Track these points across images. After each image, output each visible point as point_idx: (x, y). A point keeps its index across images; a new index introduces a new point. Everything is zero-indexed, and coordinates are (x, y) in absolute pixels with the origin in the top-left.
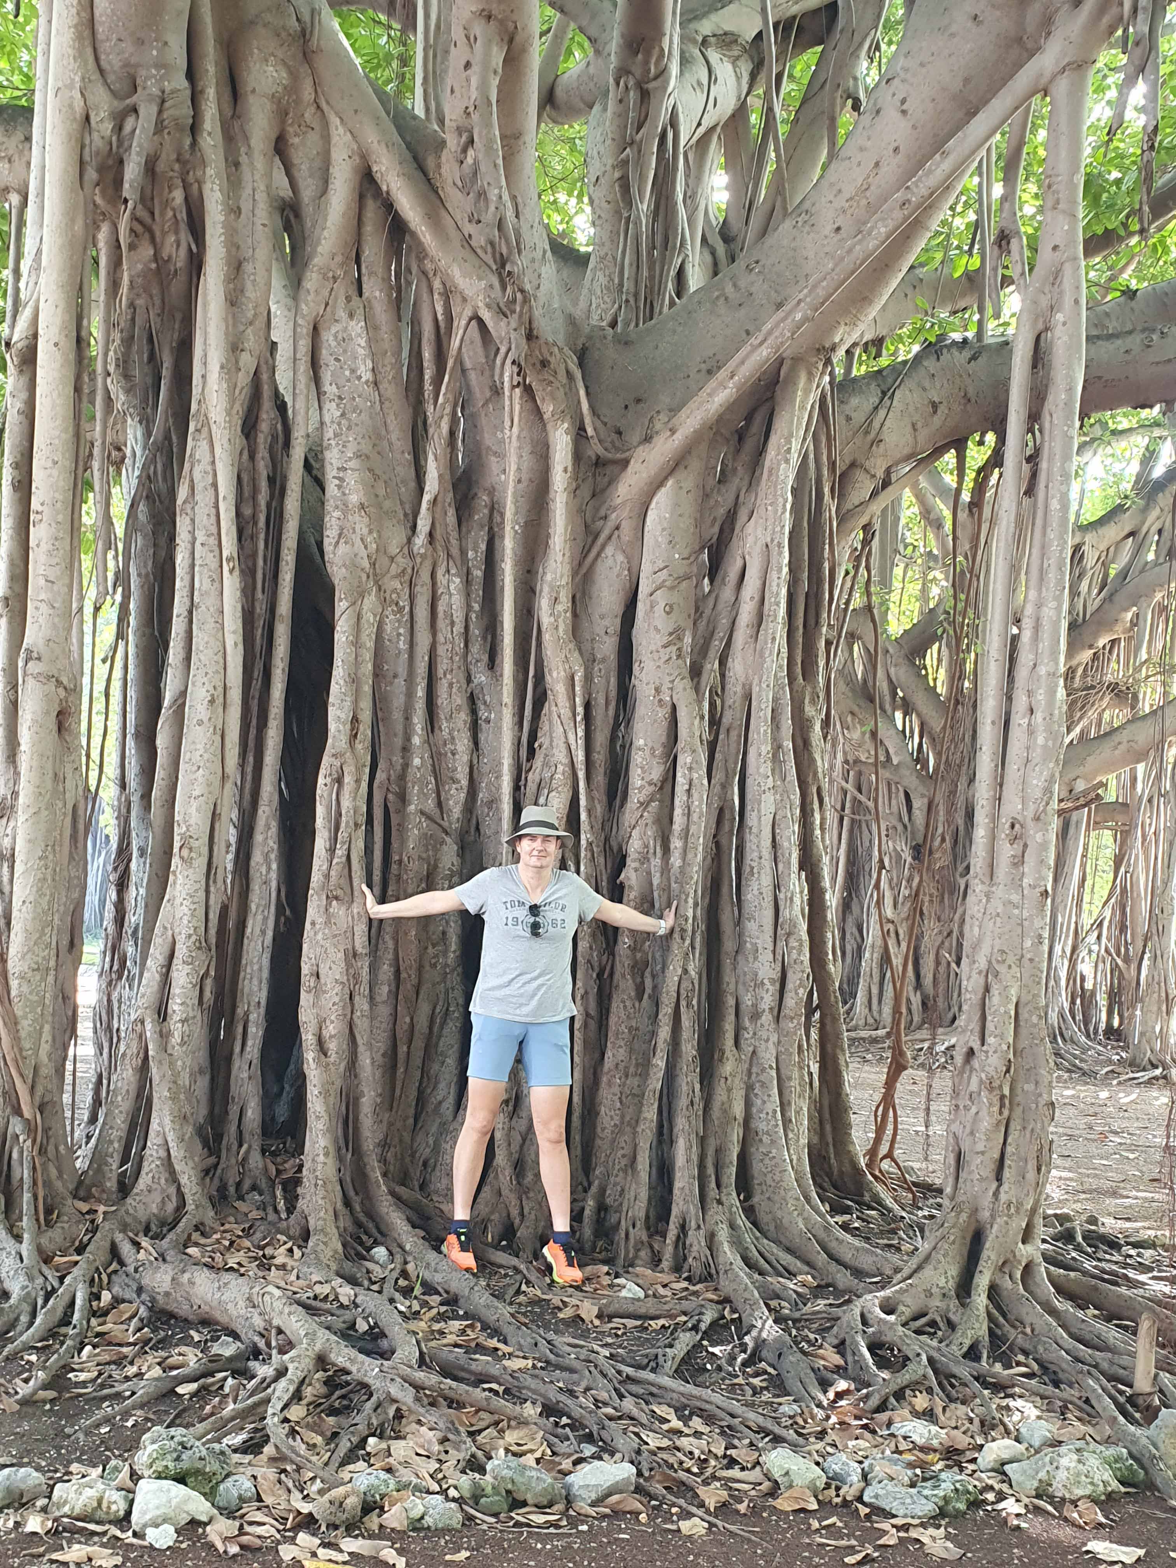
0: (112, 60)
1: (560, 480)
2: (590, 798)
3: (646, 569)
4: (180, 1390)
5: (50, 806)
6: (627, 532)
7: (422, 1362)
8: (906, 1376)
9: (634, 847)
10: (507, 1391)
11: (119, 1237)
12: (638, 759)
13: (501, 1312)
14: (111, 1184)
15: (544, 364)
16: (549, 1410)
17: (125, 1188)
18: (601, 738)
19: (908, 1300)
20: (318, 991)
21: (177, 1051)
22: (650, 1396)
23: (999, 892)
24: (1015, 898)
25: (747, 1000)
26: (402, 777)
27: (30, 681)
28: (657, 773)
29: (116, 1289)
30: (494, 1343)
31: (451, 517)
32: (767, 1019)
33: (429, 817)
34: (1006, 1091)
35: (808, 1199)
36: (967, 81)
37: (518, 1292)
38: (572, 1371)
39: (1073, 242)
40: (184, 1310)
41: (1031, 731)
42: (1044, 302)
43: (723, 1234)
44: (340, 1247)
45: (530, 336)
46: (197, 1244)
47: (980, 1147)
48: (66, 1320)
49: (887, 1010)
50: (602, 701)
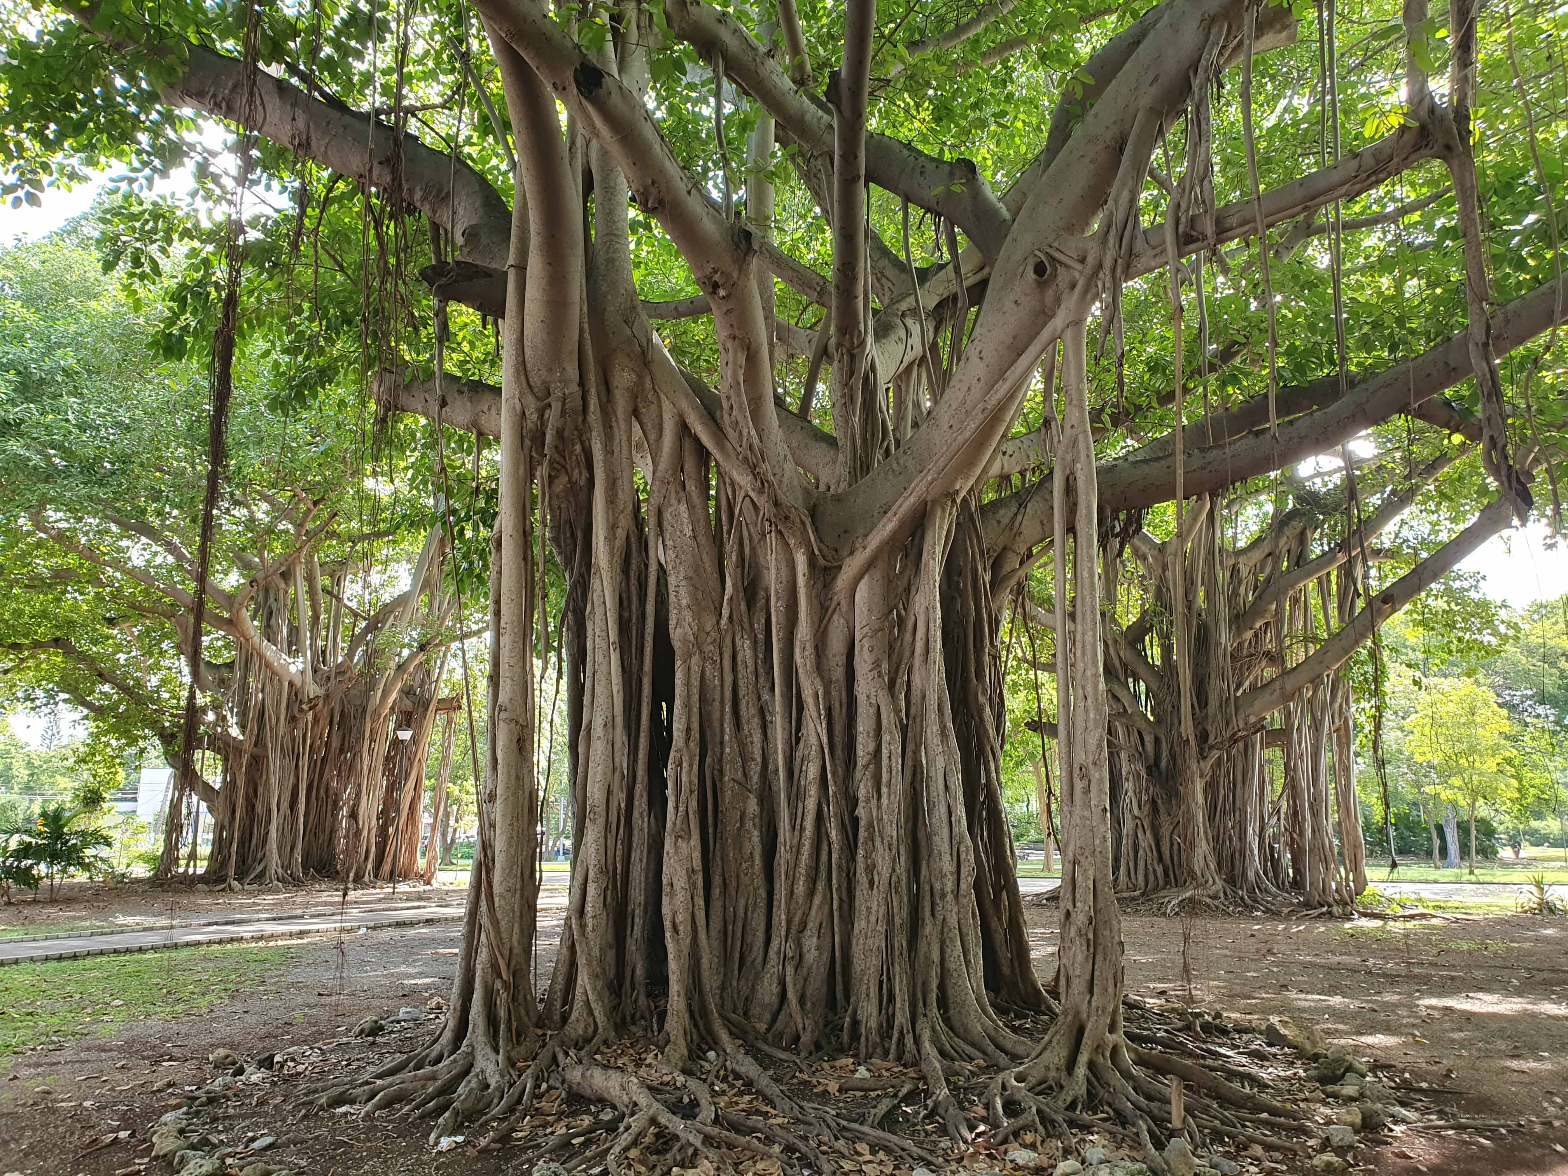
0: (536, 380)
1: (801, 581)
2: (834, 764)
3: (858, 626)
4: (574, 1142)
5: (515, 794)
6: (844, 606)
7: (716, 1121)
8: (1021, 1121)
9: (862, 793)
10: (767, 1138)
11: (557, 1049)
12: (860, 739)
13: (774, 1090)
14: (557, 1017)
15: (787, 518)
16: (789, 1149)
17: (565, 1019)
18: (838, 728)
19: (1035, 1074)
20: (672, 894)
21: (590, 935)
22: (859, 1137)
23: (1078, 810)
24: (1087, 814)
25: (937, 886)
26: (721, 760)
27: (501, 723)
28: (871, 747)
29: (551, 1082)
30: (765, 1109)
31: (743, 607)
32: (950, 897)
33: (739, 783)
34: (1091, 936)
35: (984, 1011)
36: (1014, 337)
37: (794, 1077)
38: (810, 1124)
39: (1083, 422)
40: (588, 1093)
41: (1086, 711)
42: (1069, 458)
43: (926, 1036)
44: (686, 1052)
45: (776, 504)
46: (602, 1053)
47: (1077, 973)
48: (519, 1101)
49: (1141, 878)
50: (837, 705)
